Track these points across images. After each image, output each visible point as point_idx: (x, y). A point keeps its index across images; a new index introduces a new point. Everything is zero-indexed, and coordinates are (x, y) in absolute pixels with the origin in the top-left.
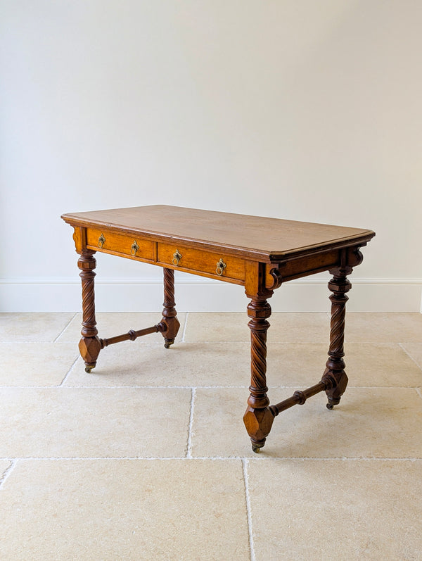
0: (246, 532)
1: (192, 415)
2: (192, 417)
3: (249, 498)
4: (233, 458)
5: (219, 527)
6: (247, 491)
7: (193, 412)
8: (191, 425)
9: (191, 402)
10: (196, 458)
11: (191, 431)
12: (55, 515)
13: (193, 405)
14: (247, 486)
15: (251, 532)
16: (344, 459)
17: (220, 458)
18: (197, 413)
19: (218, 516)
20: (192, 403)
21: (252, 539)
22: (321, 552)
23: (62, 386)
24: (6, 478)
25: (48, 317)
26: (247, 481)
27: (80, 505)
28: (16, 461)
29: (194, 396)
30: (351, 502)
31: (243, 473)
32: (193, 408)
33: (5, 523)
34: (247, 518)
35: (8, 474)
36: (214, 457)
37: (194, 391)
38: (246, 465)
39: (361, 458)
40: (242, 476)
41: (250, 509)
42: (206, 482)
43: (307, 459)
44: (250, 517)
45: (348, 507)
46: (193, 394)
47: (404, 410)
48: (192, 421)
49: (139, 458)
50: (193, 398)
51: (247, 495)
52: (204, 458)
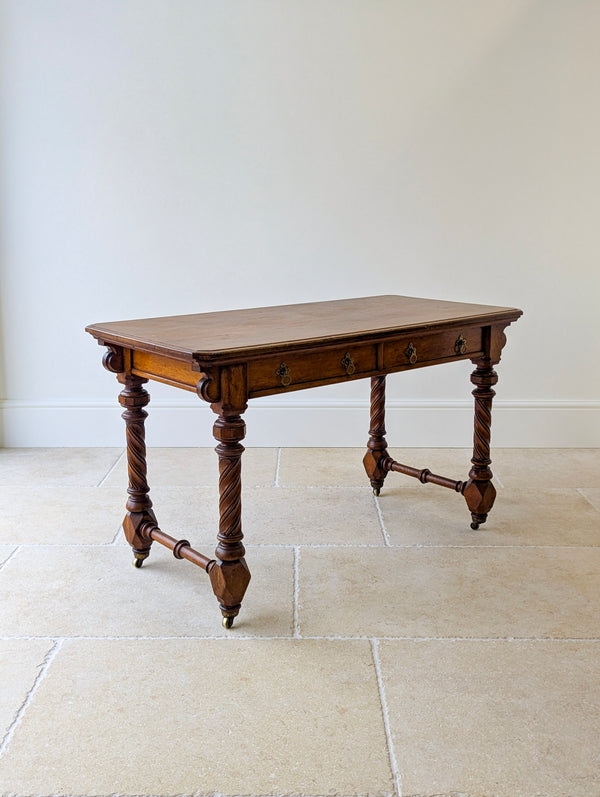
0: (382, 733)
1: (296, 582)
2: (297, 585)
3: (382, 690)
4: (358, 638)
5: (345, 726)
6: (380, 680)
7: (297, 578)
8: (297, 595)
9: (293, 565)
10: (306, 638)
11: (297, 603)
12: (121, 710)
13: (297, 569)
14: (379, 673)
15: (389, 732)
16: (511, 640)
17: (340, 638)
18: (304, 579)
19: (343, 711)
20: (296, 566)
21: (390, 740)
22: (486, 758)
23: (114, 544)
24: (49, 662)
25: (87, 454)
26: (378, 668)
27: (153, 698)
28: (61, 641)
29: (298, 558)
30: (524, 696)
31: (373, 658)
32: (297, 573)
33: (53, 720)
34: (383, 714)
35: (52, 657)
36: (332, 636)
37: (297, 551)
38: (376, 648)
39: (534, 638)
40: (371, 662)
41: (385, 703)
42: (322, 669)
43: (458, 639)
44: (386, 713)
45: (520, 701)
46: (297, 555)
47: (590, 577)
48: (297, 590)
49: (229, 637)
50: (297, 560)
51: (380, 685)
52: (318, 638)
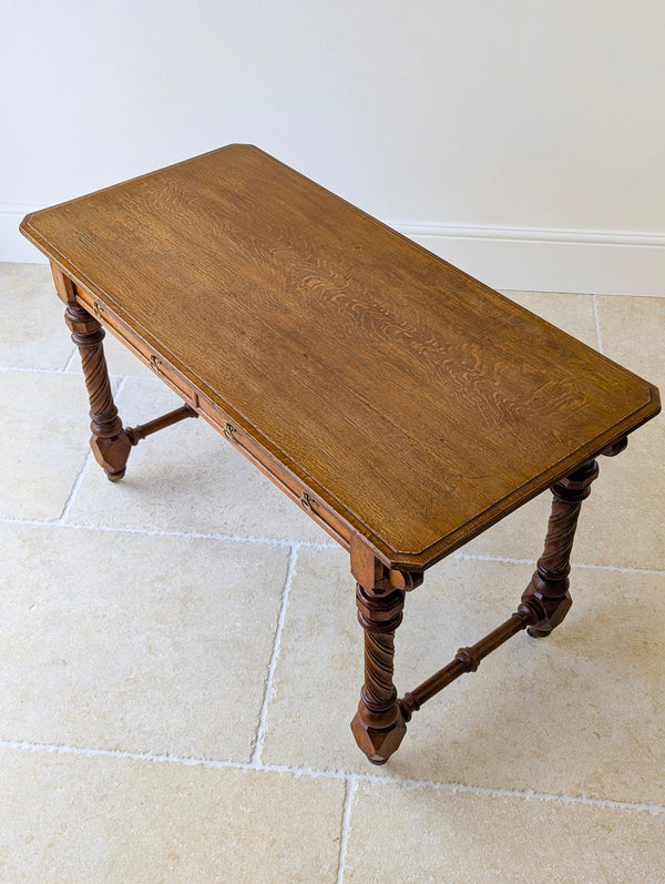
1: (280, 633)
2: (278, 641)
4: (333, 772)
7: (282, 623)
8: (273, 666)
9: (283, 592)
10: (267, 769)
11: (270, 683)
13: (285, 600)
16: (529, 795)
17: (309, 771)
18: (291, 626)
20: (286, 594)
23: (63, 521)
26: (344, 847)
29: (293, 572)
31: (342, 822)
32: (284, 609)
36: (300, 767)
37: (295, 556)
38: (351, 798)
39: (560, 795)
40: (339, 831)
42: (273, 842)
43: (461, 788)
46: (292, 567)
48: (277, 654)
49: (171, 758)
50: (290, 577)
52: (282, 770)
